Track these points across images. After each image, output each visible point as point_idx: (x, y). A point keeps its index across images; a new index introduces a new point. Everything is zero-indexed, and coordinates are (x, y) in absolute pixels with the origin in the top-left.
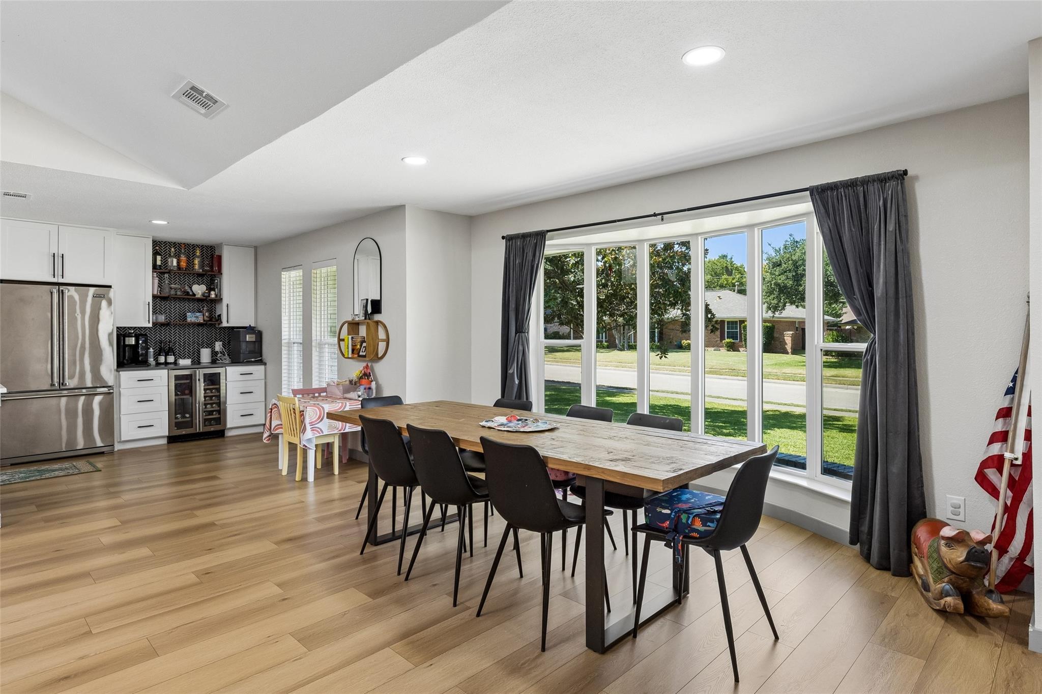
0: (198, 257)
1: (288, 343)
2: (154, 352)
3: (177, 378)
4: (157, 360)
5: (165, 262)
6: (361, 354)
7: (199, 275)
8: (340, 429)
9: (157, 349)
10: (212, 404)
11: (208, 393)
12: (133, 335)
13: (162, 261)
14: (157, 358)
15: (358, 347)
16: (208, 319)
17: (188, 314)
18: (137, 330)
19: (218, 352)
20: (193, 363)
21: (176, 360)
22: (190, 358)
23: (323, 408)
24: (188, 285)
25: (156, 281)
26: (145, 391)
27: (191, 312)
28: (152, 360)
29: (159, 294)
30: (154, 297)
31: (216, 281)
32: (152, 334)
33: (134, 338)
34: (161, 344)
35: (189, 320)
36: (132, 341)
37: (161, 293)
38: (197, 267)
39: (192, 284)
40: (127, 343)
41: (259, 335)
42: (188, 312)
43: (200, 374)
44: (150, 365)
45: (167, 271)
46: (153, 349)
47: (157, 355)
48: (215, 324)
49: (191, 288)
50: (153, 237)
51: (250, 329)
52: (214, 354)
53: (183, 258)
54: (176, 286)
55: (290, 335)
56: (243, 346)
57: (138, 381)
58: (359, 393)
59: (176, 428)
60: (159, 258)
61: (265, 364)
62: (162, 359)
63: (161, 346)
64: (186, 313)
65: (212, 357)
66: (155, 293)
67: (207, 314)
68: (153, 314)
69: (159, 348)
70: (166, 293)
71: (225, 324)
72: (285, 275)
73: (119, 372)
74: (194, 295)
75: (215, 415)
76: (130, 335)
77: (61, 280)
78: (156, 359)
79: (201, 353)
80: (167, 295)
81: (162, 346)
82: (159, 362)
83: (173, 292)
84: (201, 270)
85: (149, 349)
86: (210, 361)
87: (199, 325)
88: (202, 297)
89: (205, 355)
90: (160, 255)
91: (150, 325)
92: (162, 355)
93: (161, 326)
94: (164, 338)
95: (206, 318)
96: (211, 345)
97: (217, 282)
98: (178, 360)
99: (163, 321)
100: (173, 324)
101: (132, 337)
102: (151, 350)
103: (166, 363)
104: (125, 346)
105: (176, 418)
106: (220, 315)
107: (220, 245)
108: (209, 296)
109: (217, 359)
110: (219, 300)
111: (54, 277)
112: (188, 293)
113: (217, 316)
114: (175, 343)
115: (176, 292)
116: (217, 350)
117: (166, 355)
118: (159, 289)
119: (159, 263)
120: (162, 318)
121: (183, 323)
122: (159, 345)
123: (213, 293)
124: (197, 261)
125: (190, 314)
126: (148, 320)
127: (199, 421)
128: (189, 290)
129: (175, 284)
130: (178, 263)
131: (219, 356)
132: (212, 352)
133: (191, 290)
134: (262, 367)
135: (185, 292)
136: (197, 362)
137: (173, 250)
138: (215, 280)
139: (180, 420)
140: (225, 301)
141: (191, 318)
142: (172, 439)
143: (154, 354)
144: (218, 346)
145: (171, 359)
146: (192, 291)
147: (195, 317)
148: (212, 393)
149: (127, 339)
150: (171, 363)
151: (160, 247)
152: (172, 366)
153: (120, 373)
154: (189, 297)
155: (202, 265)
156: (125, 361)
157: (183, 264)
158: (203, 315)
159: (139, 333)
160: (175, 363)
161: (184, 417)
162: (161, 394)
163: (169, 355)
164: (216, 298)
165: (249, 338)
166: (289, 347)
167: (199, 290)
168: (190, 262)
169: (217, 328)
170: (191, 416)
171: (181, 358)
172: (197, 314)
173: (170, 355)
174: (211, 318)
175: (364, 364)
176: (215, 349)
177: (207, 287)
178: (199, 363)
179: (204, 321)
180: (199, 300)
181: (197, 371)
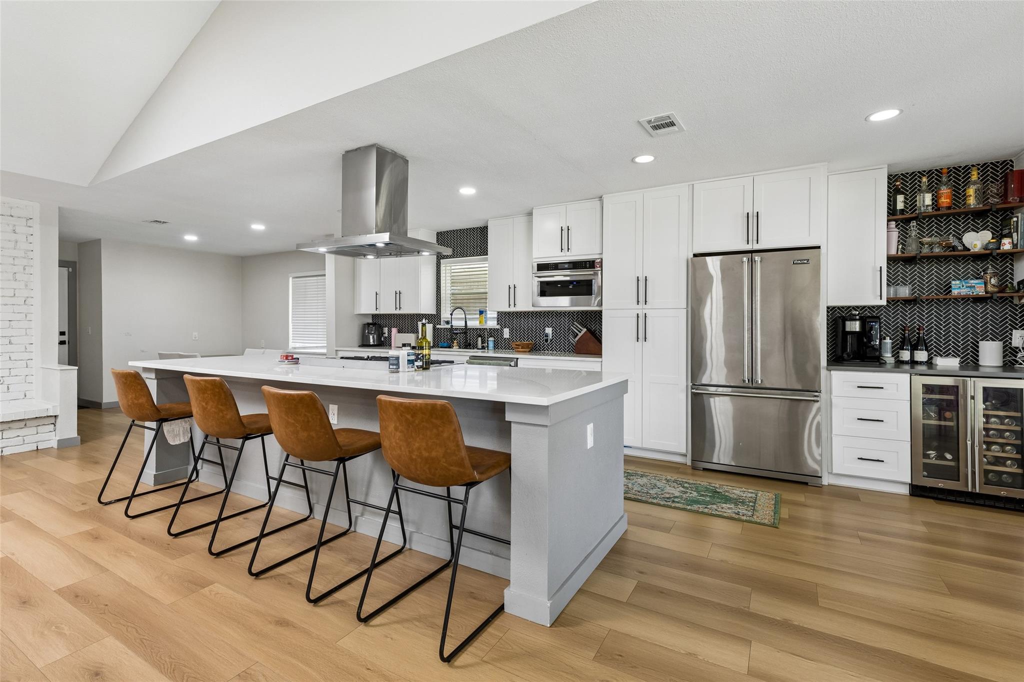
0: (975, 183)
2: (893, 343)
3: (928, 389)
4: (898, 357)
5: (911, 203)
7: (978, 214)
9: (898, 340)
10: (1002, 445)
11: (991, 423)
12: (858, 317)
13: (905, 202)
14: (898, 352)
16: (996, 290)
17: (953, 282)
18: (866, 310)
19: (1017, 348)
20: (964, 365)
21: (930, 358)
22: (959, 356)
24: (954, 235)
25: (895, 235)
26: (870, 405)
27: (959, 279)
28: (889, 355)
29: (899, 253)
30: (891, 260)
31: (1015, 219)
32: (890, 316)
33: (858, 323)
34: (904, 331)
35: (955, 292)
36: (855, 326)
37: (903, 253)
38: (972, 201)
39: (963, 232)
40: (848, 329)
42: (954, 280)
43: (976, 387)
44: (885, 363)
45: (913, 215)
46: (890, 339)
47: (898, 348)
48: (1012, 297)
49: (960, 239)
50: (889, 166)
52: (1009, 351)
53: (945, 190)
54: (933, 239)
57: (858, 387)
59: (925, 473)
60: (900, 198)
62: (905, 355)
63: (904, 335)
64: (950, 282)
65: (1004, 357)
66: (893, 252)
67: (993, 281)
68: (888, 285)
69: (901, 337)
70: (912, 250)
73: (830, 371)
74: (967, 249)
75: (1010, 467)
76: (852, 318)
77: (757, 247)
78: (896, 355)
79: (980, 349)
80: (913, 254)
81: (906, 335)
82: (901, 359)
83: (926, 251)
84: (981, 206)
85: (885, 339)
86: (1001, 364)
87: (977, 300)
88: (983, 252)
89: (990, 353)
90: (902, 193)
91: (884, 303)
92: (906, 350)
93: (904, 305)
94: (909, 322)
95: (990, 288)
96: (1003, 336)
97: (1017, 222)
98: (935, 358)
99: (907, 296)
100: (927, 300)
101: (856, 320)
102: (888, 341)
103: (913, 363)
104: (846, 333)
105: (926, 456)
108: (999, 248)
109: (1017, 362)
110: (1020, 252)
111: (748, 244)
112: (954, 249)
113: (1015, 284)
114: (929, 331)
115: (932, 249)
116: (1017, 345)
117: (914, 348)
118: (900, 247)
119: (900, 205)
120: (904, 292)
121: (945, 297)
122: (901, 333)
123: (1006, 241)
124: (971, 191)
125: (958, 282)
126: (879, 294)
127: (973, 473)
128: (956, 243)
129: (931, 237)
130: (935, 200)
131: (1019, 355)
132: (1004, 347)
133: (962, 243)
135: (949, 247)
136: (971, 362)
137: (924, 180)
138: (1012, 218)
139: (934, 461)
141: (959, 288)
142: (917, 491)
143: (893, 348)
144: (1019, 338)
145: (922, 356)
146: (964, 245)
147: (968, 287)
148: (1002, 424)
149: (848, 323)
150: (921, 363)
151: (903, 182)
152: (923, 368)
153: (832, 372)
154: (957, 255)
155: (982, 195)
156: (845, 356)
157: (945, 201)
158: (986, 284)
159: (868, 315)
160: (929, 363)
161: (941, 457)
162: (897, 412)
163: (917, 350)
164: (1015, 250)
167: (977, 240)
168: (959, 195)
169: (1017, 305)
170: (956, 459)
171: (941, 356)
172: (972, 281)
173: (920, 350)
174: (1002, 288)
176: (1011, 343)
177: (993, 234)
178: (976, 366)
179: (986, 292)
180: (976, 257)
181: (969, 383)
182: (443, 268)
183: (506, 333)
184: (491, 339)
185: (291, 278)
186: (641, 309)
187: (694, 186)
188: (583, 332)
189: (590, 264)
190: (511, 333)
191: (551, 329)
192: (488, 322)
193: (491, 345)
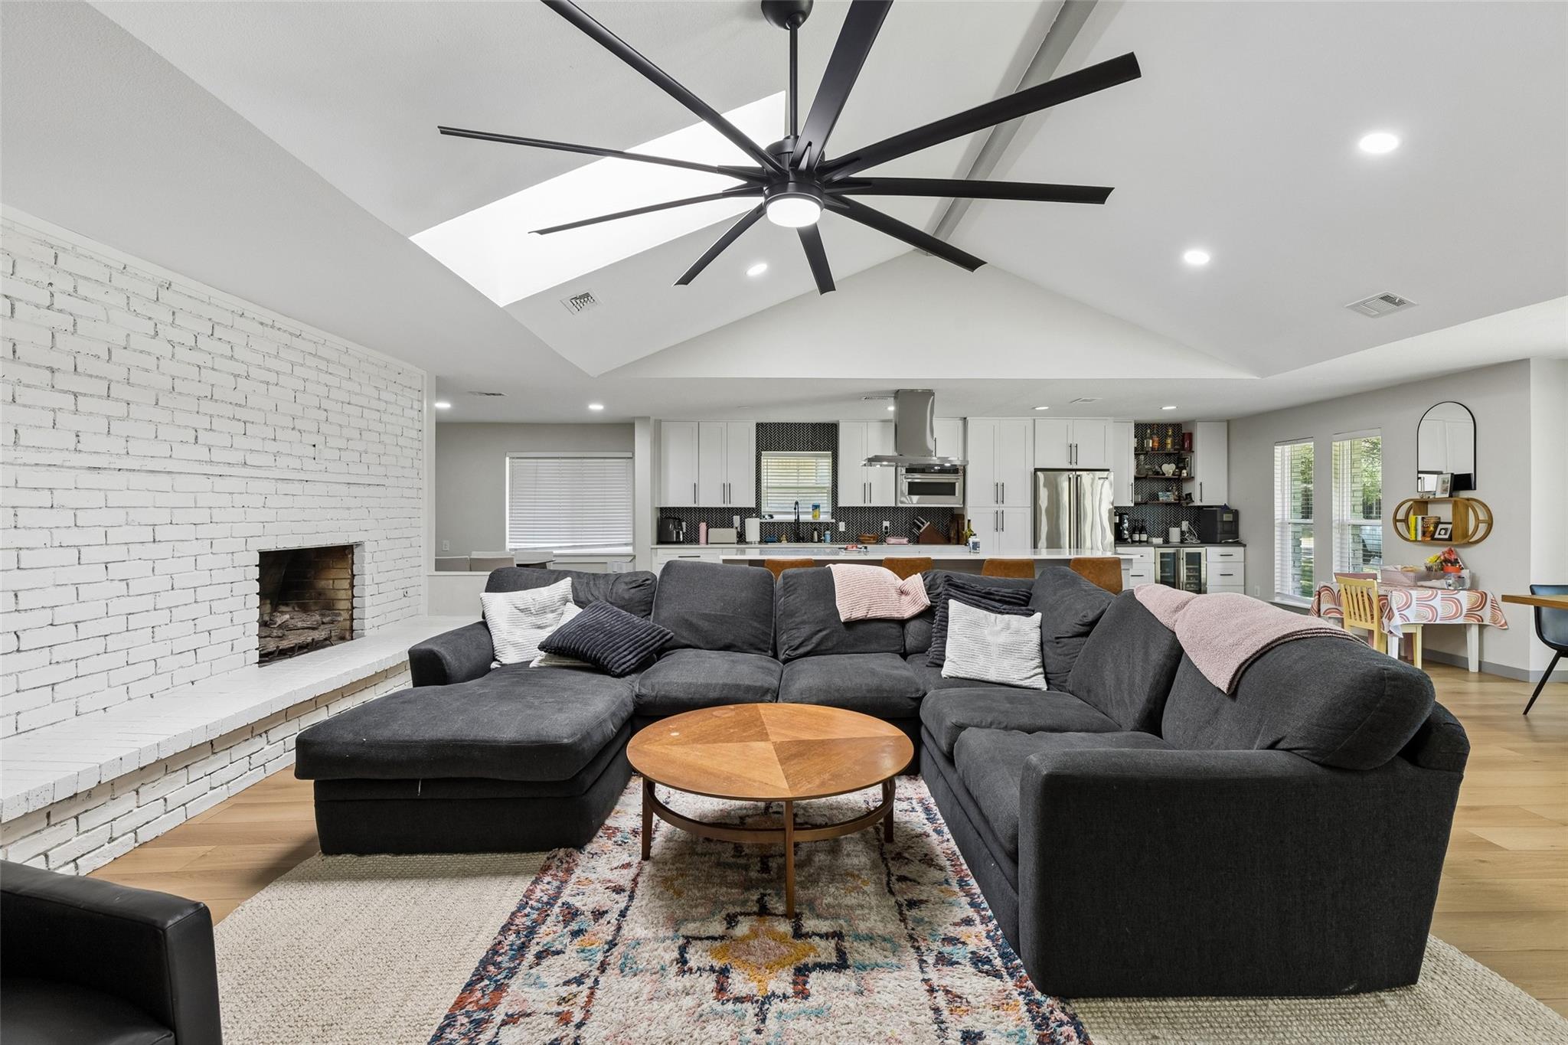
0: (1170, 436)
1: (1282, 523)
3: (1163, 555)
4: (1133, 538)
5: (1143, 445)
6: (1437, 536)
7: (1169, 455)
8: (1430, 618)
9: (1131, 527)
14: (1132, 535)
15: (1432, 529)
17: (1160, 493)
18: (1123, 509)
21: (1149, 539)
22: (1161, 537)
23: (1410, 594)
24: (1160, 466)
25: (1137, 463)
27: (1162, 491)
29: (1139, 474)
30: (1136, 479)
32: (1130, 513)
33: (1118, 517)
35: (1161, 499)
36: (1117, 520)
38: (1169, 446)
39: (1164, 464)
41: (1236, 514)
43: (1183, 553)
45: (1144, 452)
47: (1132, 533)
48: (1185, 503)
50: (1135, 419)
51: (1225, 509)
52: (1182, 533)
53: (1157, 438)
54: (1150, 466)
55: (1283, 515)
56: (1219, 526)
58: (1449, 581)
60: (1139, 442)
61: (1245, 546)
62: (1136, 537)
64: (1158, 493)
65: (1182, 536)
66: (1136, 473)
67: (1177, 493)
68: (1135, 493)
69: (1133, 526)
70: (1143, 473)
71: (1197, 503)
72: (1278, 450)
74: (1164, 474)
76: (1116, 514)
77: (1076, 466)
78: (1131, 537)
80: (1143, 475)
82: (1136, 540)
83: (1147, 472)
84: (1172, 449)
86: (1180, 541)
87: (1169, 504)
88: (1172, 475)
89: (1175, 534)
90: (1140, 438)
91: (1133, 505)
92: (1137, 534)
93: (1140, 505)
95: (1176, 497)
96: (1178, 525)
97: (1188, 461)
98: (1151, 539)
99: (1142, 500)
100: (1149, 503)
103: (1141, 541)
106: (1190, 494)
107: (1192, 422)
108: (1180, 475)
109: (1188, 539)
110: (1191, 478)
111: (1072, 463)
112: (1157, 473)
113: (1187, 495)
114: (1149, 522)
115: (1150, 472)
116: (1185, 530)
117: (1141, 533)
118: (1138, 470)
119: (1139, 445)
120: (1141, 497)
121: (1156, 502)
123: (1184, 471)
124: (1169, 441)
125: (1162, 493)
126: (1130, 499)
128: (1159, 470)
129: (1150, 464)
130: (1153, 442)
131: (1188, 535)
132: (1180, 531)
133: (1162, 470)
134: (1241, 549)
135: (1155, 472)
136: (1170, 540)
137: (1149, 431)
138: (1186, 459)
140: (1198, 479)
141: (1163, 497)
144: (1185, 525)
145: (1144, 537)
146: (1163, 472)
147: (1166, 496)
150: (1144, 542)
151: (1142, 430)
153: (1119, 547)
154: (1159, 476)
155: (1173, 444)
156: (1121, 538)
157: (1157, 444)
158: (1173, 494)
162: (1149, 570)
164: (1187, 477)
165: (1227, 517)
166: (1282, 528)
167: (1169, 469)
168: (1163, 444)
169: (1186, 507)
171: (1154, 537)
172: (1168, 493)
174: (1179, 498)
175: (1446, 549)
176: (1182, 529)
177: (1177, 466)
178: (1172, 542)
179: (1174, 500)
180: (1169, 479)
181: (1180, 550)
182: (764, 460)
183: (842, 527)
184: (828, 532)
185: (507, 459)
186: (1000, 507)
187: (1036, 422)
188: (926, 525)
189: (954, 470)
190: (847, 526)
191: (888, 522)
192: (821, 516)
193: (828, 537)
